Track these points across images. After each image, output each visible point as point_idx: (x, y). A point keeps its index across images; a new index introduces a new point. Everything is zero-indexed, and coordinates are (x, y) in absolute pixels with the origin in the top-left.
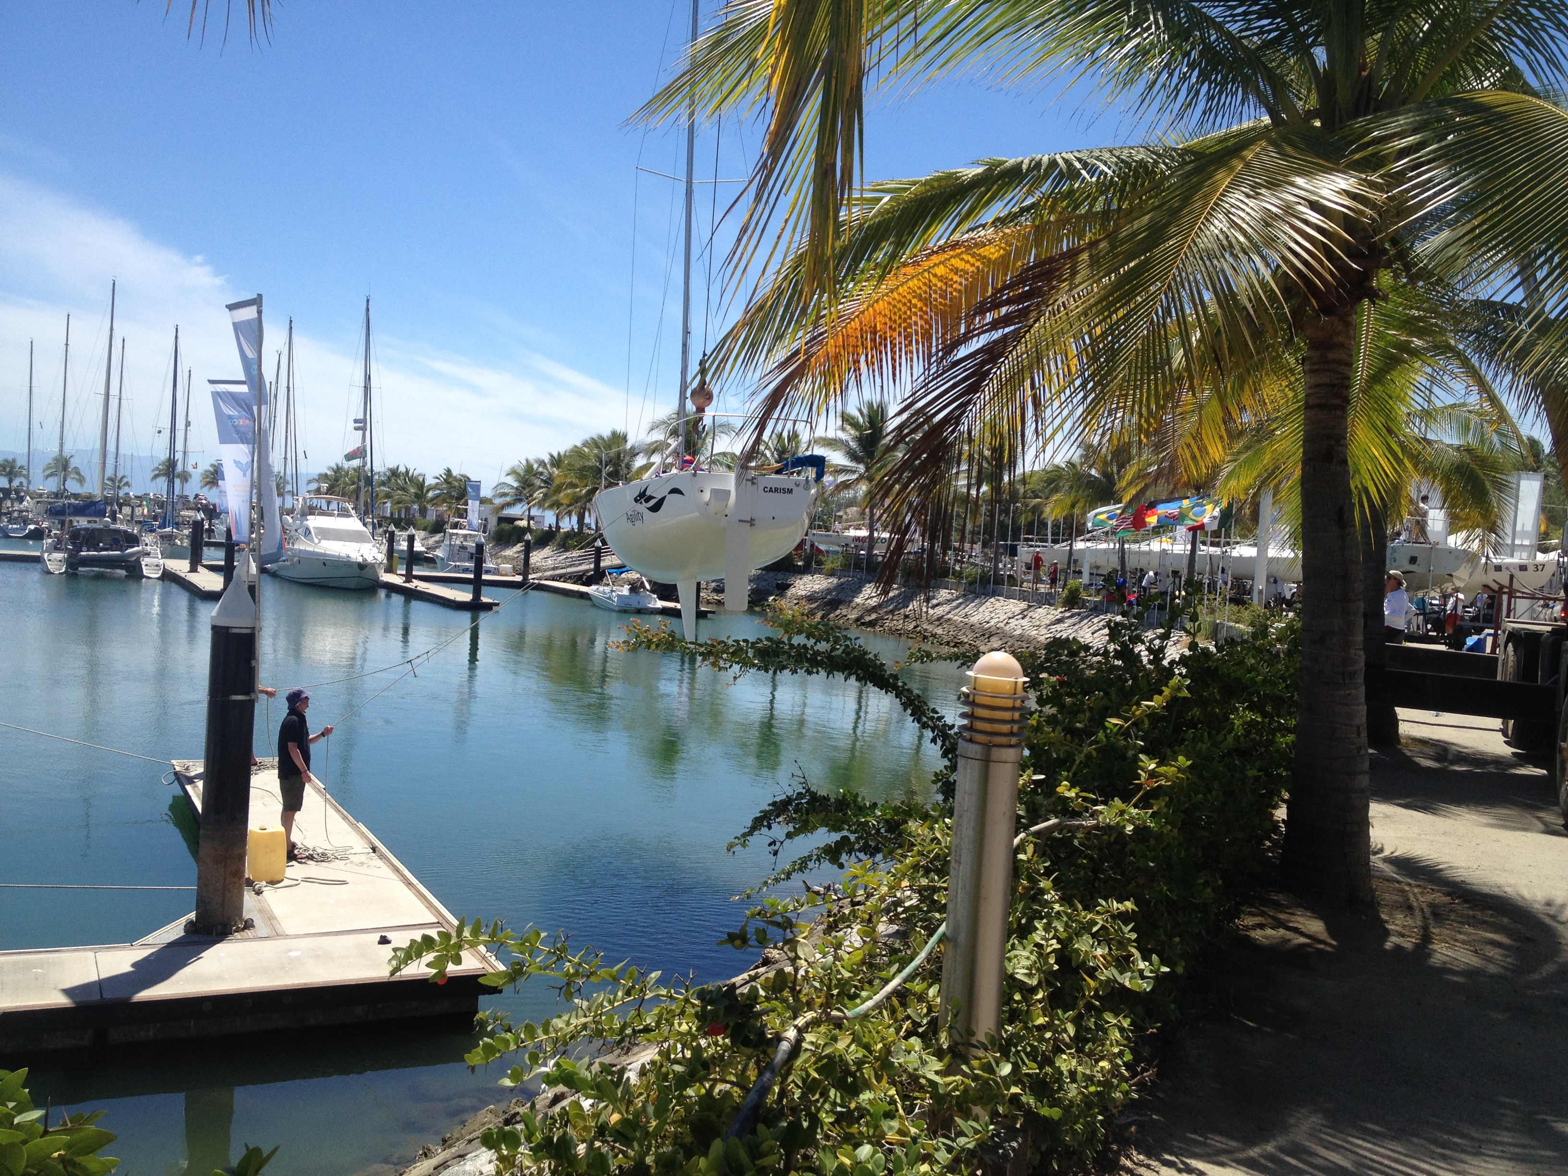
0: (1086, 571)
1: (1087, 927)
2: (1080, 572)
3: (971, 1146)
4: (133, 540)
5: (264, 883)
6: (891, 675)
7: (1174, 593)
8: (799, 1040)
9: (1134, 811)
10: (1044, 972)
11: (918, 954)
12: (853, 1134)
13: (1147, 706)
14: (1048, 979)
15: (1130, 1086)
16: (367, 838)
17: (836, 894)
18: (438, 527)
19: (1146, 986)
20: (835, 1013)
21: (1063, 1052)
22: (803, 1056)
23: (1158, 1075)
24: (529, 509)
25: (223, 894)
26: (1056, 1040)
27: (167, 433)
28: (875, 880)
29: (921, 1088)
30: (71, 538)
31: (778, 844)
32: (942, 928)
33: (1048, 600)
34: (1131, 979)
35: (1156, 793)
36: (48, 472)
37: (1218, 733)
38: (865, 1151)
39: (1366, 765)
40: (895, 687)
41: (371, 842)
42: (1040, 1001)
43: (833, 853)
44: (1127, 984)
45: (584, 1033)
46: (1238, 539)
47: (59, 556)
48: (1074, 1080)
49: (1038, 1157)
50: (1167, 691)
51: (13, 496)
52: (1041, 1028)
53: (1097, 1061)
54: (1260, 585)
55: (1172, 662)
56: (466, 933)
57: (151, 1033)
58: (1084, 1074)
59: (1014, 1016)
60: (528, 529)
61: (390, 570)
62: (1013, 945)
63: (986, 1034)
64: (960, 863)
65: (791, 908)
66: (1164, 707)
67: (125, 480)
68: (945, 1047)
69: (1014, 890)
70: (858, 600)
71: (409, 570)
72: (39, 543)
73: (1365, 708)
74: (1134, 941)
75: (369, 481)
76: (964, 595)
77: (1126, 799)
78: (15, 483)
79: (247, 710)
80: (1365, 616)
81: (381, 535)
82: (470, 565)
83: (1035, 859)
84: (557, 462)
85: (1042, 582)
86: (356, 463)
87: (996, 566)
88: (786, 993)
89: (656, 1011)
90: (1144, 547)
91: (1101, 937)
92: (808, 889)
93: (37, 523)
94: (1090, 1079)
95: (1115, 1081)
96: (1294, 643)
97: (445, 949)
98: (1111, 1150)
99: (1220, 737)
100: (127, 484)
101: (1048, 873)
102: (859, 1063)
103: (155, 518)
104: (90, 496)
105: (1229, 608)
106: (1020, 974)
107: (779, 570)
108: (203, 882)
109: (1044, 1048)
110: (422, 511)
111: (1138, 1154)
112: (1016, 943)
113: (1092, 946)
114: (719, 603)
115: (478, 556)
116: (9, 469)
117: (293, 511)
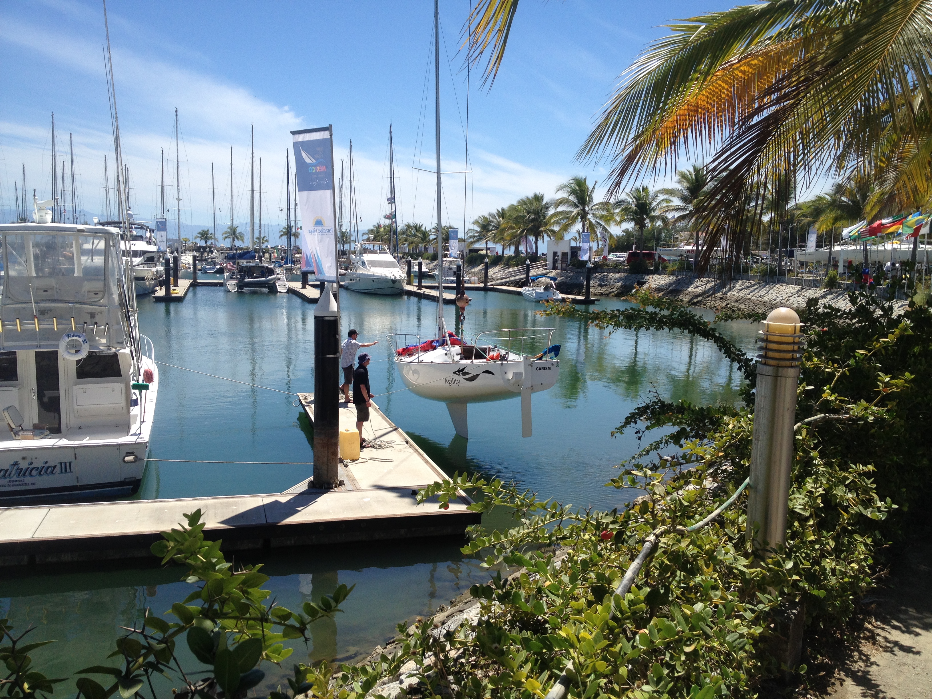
0: (841, 265)
1: (842, 481)
2: (837, 266)
3: (767, 609)
4: (271, 272)
5: (349, 461)
6: (711, 329)
8: (657, 542)
9: (875, 409)
10: (814, 508)
11: (731, 496)
12: (692, 598)
13: (883, 341)
14: (816, 512)
15: (872, 579)
16: (403, 436)
17: (678, 460)
18: (434, 257)
19: (882, 517)
20: (679, 527)
21: (827, 558)
22: (660, 551)
23: (890, 573)
24: (487, 243)
25: (328, 465)
26: (821, 550)
27: (285, 211)
28: (702, 451)
29: (734, 576)
30: (239, 272)
31: (641, 433)
32: (747, 480)
33: (814, 284)
34: (872, 512)
35: (890, 397)
36: (225, 235)
38: (699, 606)
40: (713, 336)
41: (405, 438)
42: (811, 526)
43: (676, 438)
44: (869, 515)
45: (528, 538)
47: (234, 282)
48: (834, 574)
49: (810, 620)
50: (897, 332)
51: (208, 250)
52: (812, 543)
53: (849, 563)
55: (899, 316)
56: (459, 481)
57: (293, 542)
58: (841, 571)
59: (794, 535)
60: (486, 255)
61: (409, 283)
62: (793, 491)
63: (776, 544)
64: (758, 440)
66: (895, 341)
67: (265, 239)
68: (750, 551)
69: (794, 457)
70: (690, 289)
71: (420, 282)
72: (222, 275)
74: (874, 489)
75: (395, 232)
76: (759, 283)
77: (869, 400)
78: (209, 243)
81: (404, 263)
82: (454, 278)
83: (807, 438)
84: (502, 214)
86: (388, 222)
87: (780, 265)
88: (648, 515)
89: (570, 527)
90: (881, 248)
91: (852, 487)
92: (661, 458)
93: (220, 264)
94: (845, 574)
95: (861, 576)
97: (447, 490)
98: (858, 618)
100: (267, 241)
101: (816, 447)
102: (695, 557)
103: (282, 259)
104: (247, 249)
106: (798, 509)
107: (638, 273)
108: (317, 459)
109: (814, 555)
110: (426, 249)
111: (876, 621)
112: (795, 489)
113: (845, 493)
114: (602, 294)
115: (458, 273)
116: (205, 235)
117: (355, 252)
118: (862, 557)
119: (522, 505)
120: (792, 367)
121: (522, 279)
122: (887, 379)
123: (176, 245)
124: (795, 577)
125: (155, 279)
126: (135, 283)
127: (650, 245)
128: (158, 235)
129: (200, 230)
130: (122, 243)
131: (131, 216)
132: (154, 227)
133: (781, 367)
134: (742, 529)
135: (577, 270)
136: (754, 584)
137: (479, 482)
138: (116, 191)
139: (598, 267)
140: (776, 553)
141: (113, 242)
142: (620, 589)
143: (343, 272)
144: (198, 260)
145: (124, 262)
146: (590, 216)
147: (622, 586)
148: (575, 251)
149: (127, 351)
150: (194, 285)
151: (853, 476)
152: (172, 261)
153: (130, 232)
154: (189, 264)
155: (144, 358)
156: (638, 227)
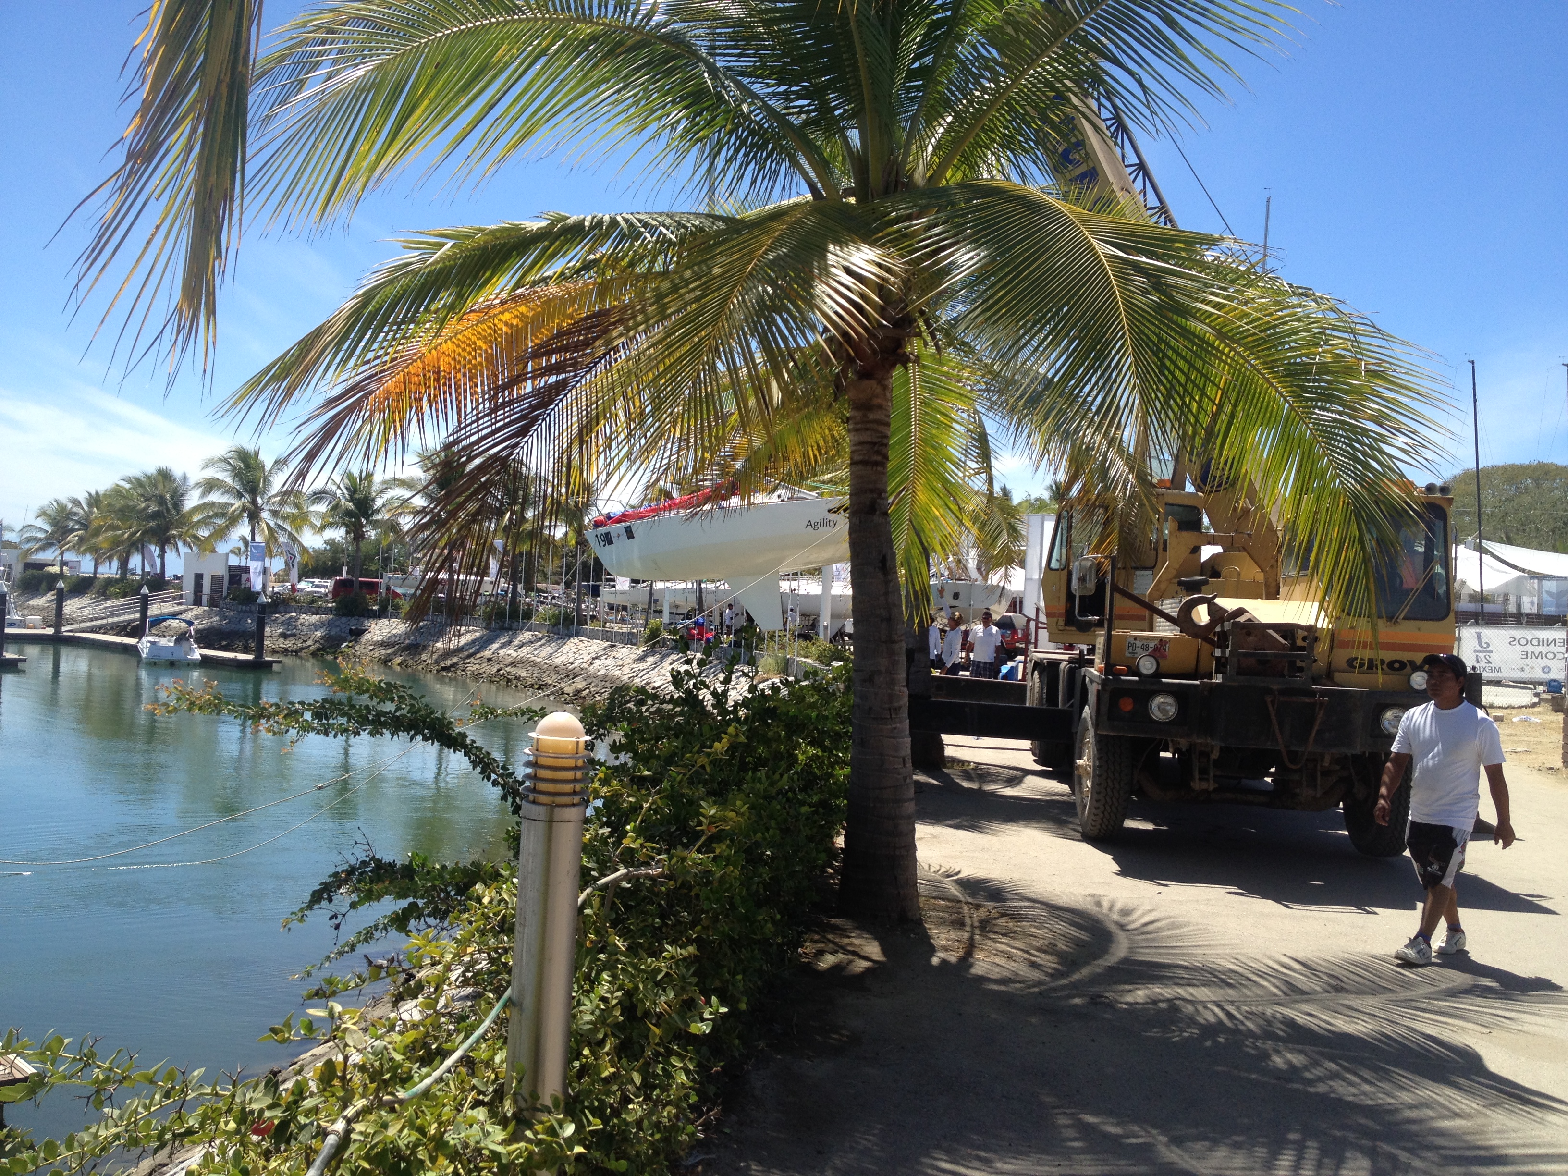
0: (666, 610)
6: (459, 734)
9: (695, 855)
10: (609, 1025)
11: (484, 1020)
14: (614, 1030)
15: (696, 1127)
19: (707, 1029)
20: (387, 1098)
21: (631, 1102)
23: (723, 1112)
26: (622, 1090)
29: (485, 1159)
32: (511, 990)
33: (629, 639)
35: (717, 837)
40: (464, 746)
42: (608, 1054)
45: (117, 1143)
48: (640, 1129)
50: (725, 738)
52: (608, 1080)
54: (825, 621)
60: (61, 575)
63: (551, 1096)
64: (525, 925)
65: (352, 984)
66: (723, 753)
68: (509, 1115)
69: (581, 946)
73: (909, 738)
76: (548, 636)
77: (688, 846)
83: (602, 912)
87: (579, 606)
88: (336, 1082)
89: (200, 1110)
91: (666, 983)
94: (656, 1126)
95: (681, 1124)
96: (849, 682)
102: (413, 1147)
107: (353, 616)
114: (286, 651)
118: (682, 1093)
119: (107, 1080)
120: (573, 805)
122: (713, 812)
124: (578, 1149)
127: (373, 568)
133: (558, 805)
134: (500, 1075)
135: (240, 607)
136: (515, 1169)
140: (550, 1112)
146: (265, 515)
148: (237, 574)
151: (667, 967)
156: (352, 536)
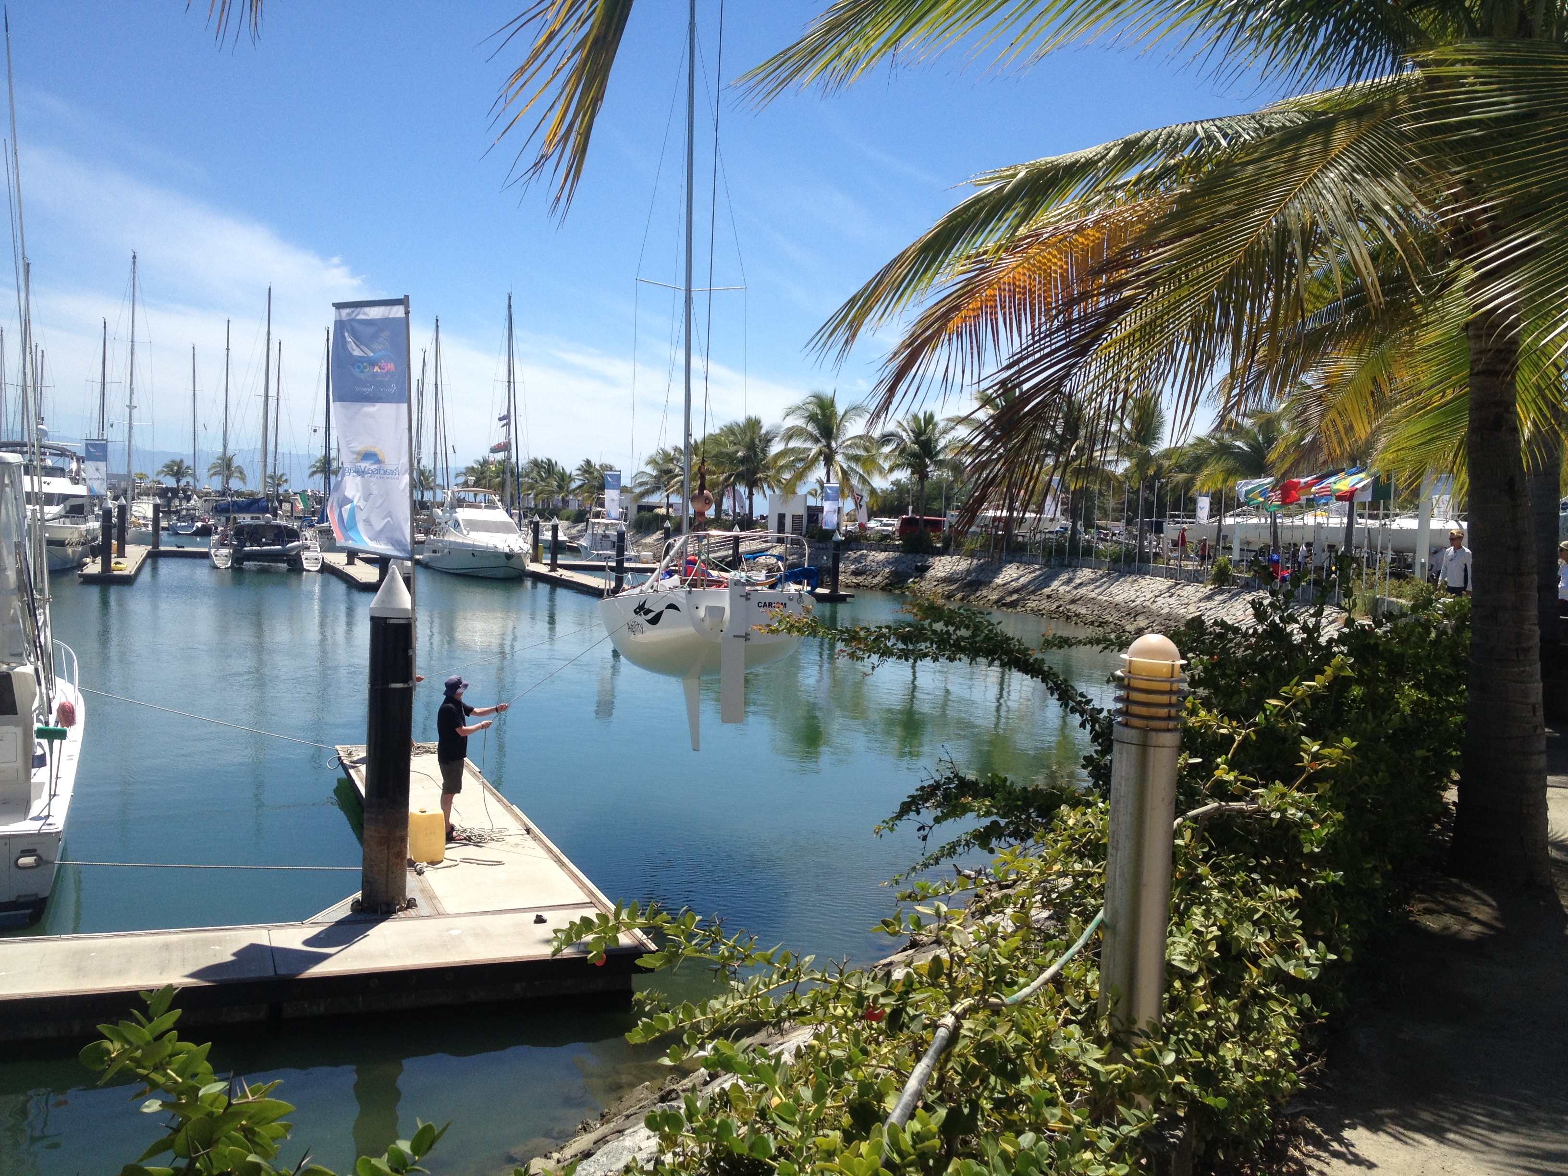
0: (1236, 547)
1: (1248, 914)
2: (1230, 548)
3: (1134, 1134)
4: (293, 535)
5: (425, 864)
6: (1036, 660)
7: (1330, 568)
8: (957, 1028)
9: (1297, 795)
10: (1203, 959)
11: (1075, 941)
12: (1015, 1121)
13: (1308, 686)
15: (1298, 1076)
16: (521, 819)
17: (987, 878)
18: (580, 517)
19: (1312, 974)
20: (993, 1000)
21: (1227, 1040)
22: (962, 1043)
23: (1327, 1064)
24: (668, 496)
25: (387, 874)
26: (1219, 1028)
27: (322, 432)
28: (1026, 865)
29: (1081, 1075)
30: (236, 534)
31: (927, 829)
32: (1100, 915)
33: (1195, 578)
34: (1295, 966)
35: (1320, 776)
36: (212, 472)
37: (1383, 713)
38: (1027, 1139)
39: (1542, 745)
41: (525, 824)
42: (1202, 989)
43: (983, 838)
44: (1292, 971)
45: (740, 1014)
46: (1398, 511)
47: (225, 551)
48: (1239, 1069)
49: (1203, 1147)
50: (1329, 671)
51: (181, 495)
52: (1203, 1016)
53: (1263, 1050)
54: (1423, 558)
55: (1330, 641)
56: (624, 916)
57: (322, 1009)
58: (1249, 1064)
59: (1175, 1003)
60: (667, 517)
61: (535, 559)
62: (1171, 931)
63: (1148, 1022)
65: (942, 891)
66: (1325, 687)
67: (284, 478)
68: (1105, 1035)
69: (1173, 876)
70: (999, 581)
71: (554, 559)
72: (206, 539)
73: (1541, 685)
74: (1299, 928)
75: (514, 472)
77: (1287, 782)
78: (183, 483)
79: (406, 697)
80: (1539, 589)
81: (526, 526)
82: (612, 553)
83: (1193, 844)
85: (1188, 558)
86: (501, 456)
87: (1141, 543)
88: (943, 980)
89: (811, 994)
90: (1297, 521)
91: (1264, 923)
92: (959, 872)
93: (203, 520)
94: (1255, 1068)
95: (1282, 1071)
96: (1462, 619)
97: (603, 931)
98: (1279, 1140)
99: (1386, 717)
100: (286, 481)
101: (1206, 858)
102: (1020, 1050)
103: (313, 513)
104: (252, 494)
105: (1390, 582)
106: (1178, 960)
107: (917, 552)
108: (367, 863)
109: (1207, 1036)
110: (565, 502)
111: (1307, 1144)
112: (1174, 929)
113: (1253, 935)
114: (858, 586)
115: (620, 544)
116: (177, 470)
117: (442, 504)
118: (1283, 1039)
119: (732, 957)
120: (1169, 730)
121: (727, 557)
122: (1315, 748)
123: (123, 484)
124: (1179, 1079)
125: (83, 544)
126: (48, 551)
127: (936, 507)
128: (90, 469)
129: (167, 461)
130: (26, 479)
131: (44, 433)
132: (83, 454)
133: (1152, 730)
134: (1093, 995)
135: (817, 545)
136: (1113, 1090)
137: (659, 918)
138: (20, 389)
139: (854, 541)
140: (1148, 1037)
141: (10, 476)
142: (898, 1111)
143: (420, 537)
144: (162, 512)
145: (29, 514)
146: (839, 458)
147: (901, 1106)
148: (814, 514)
149: (29, 669)
150: (154, 556)
151: (1264, 907)
152: (115, 512)
153: (42, 460)
154: (144, 518)
155: (58, 681)
156: (916, 476)
